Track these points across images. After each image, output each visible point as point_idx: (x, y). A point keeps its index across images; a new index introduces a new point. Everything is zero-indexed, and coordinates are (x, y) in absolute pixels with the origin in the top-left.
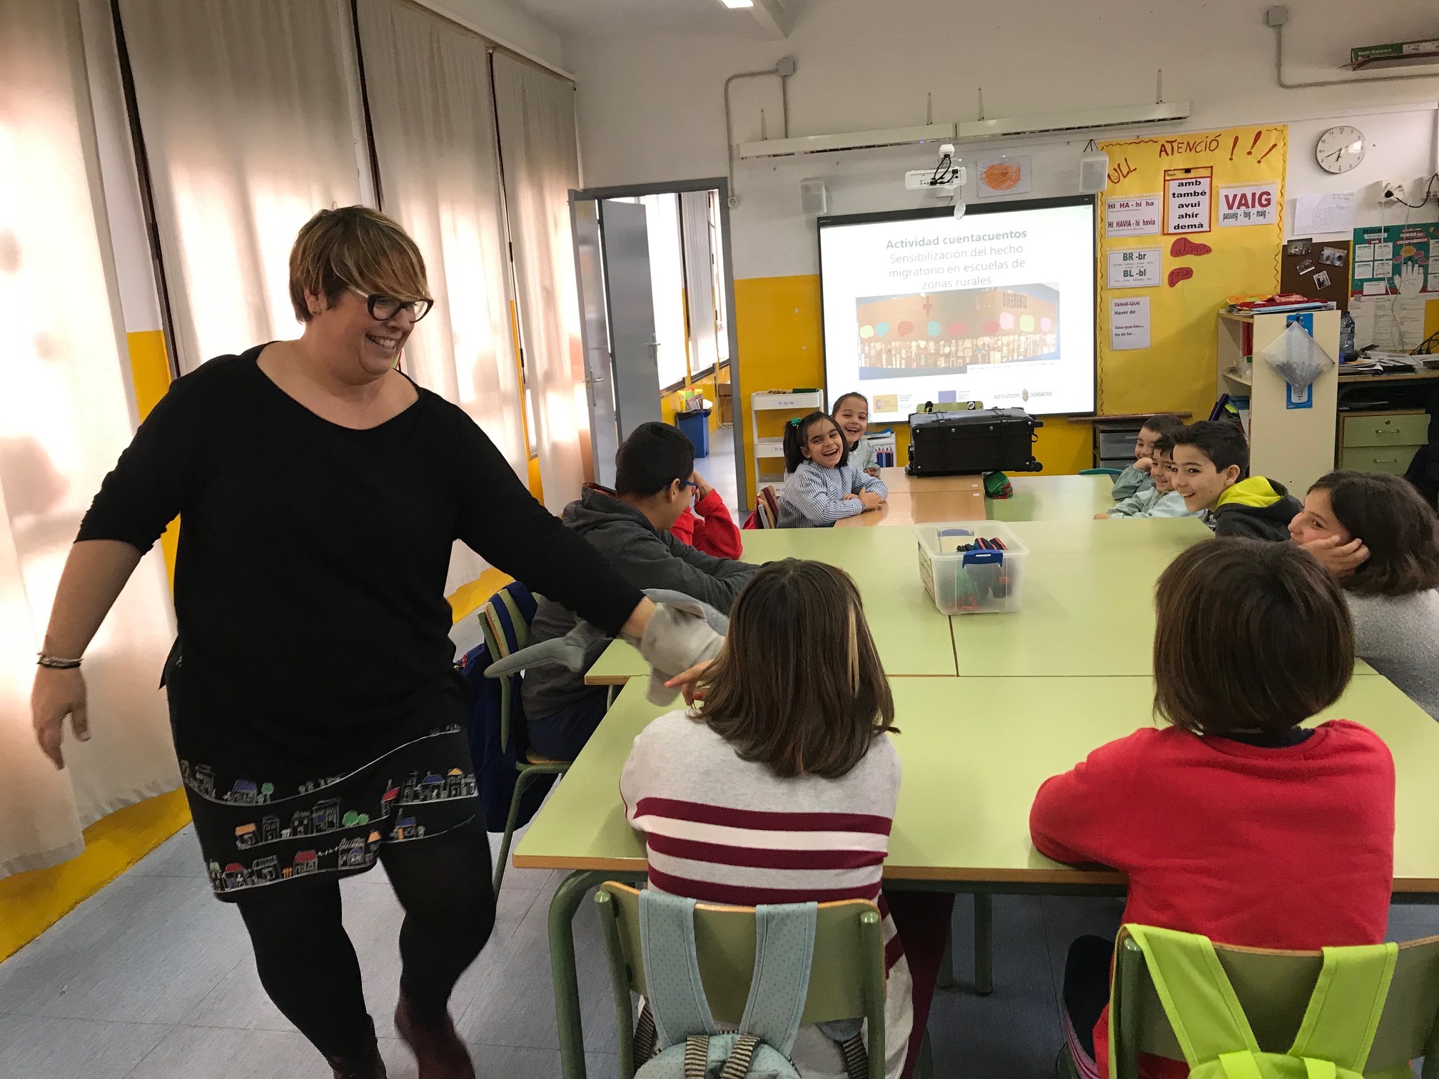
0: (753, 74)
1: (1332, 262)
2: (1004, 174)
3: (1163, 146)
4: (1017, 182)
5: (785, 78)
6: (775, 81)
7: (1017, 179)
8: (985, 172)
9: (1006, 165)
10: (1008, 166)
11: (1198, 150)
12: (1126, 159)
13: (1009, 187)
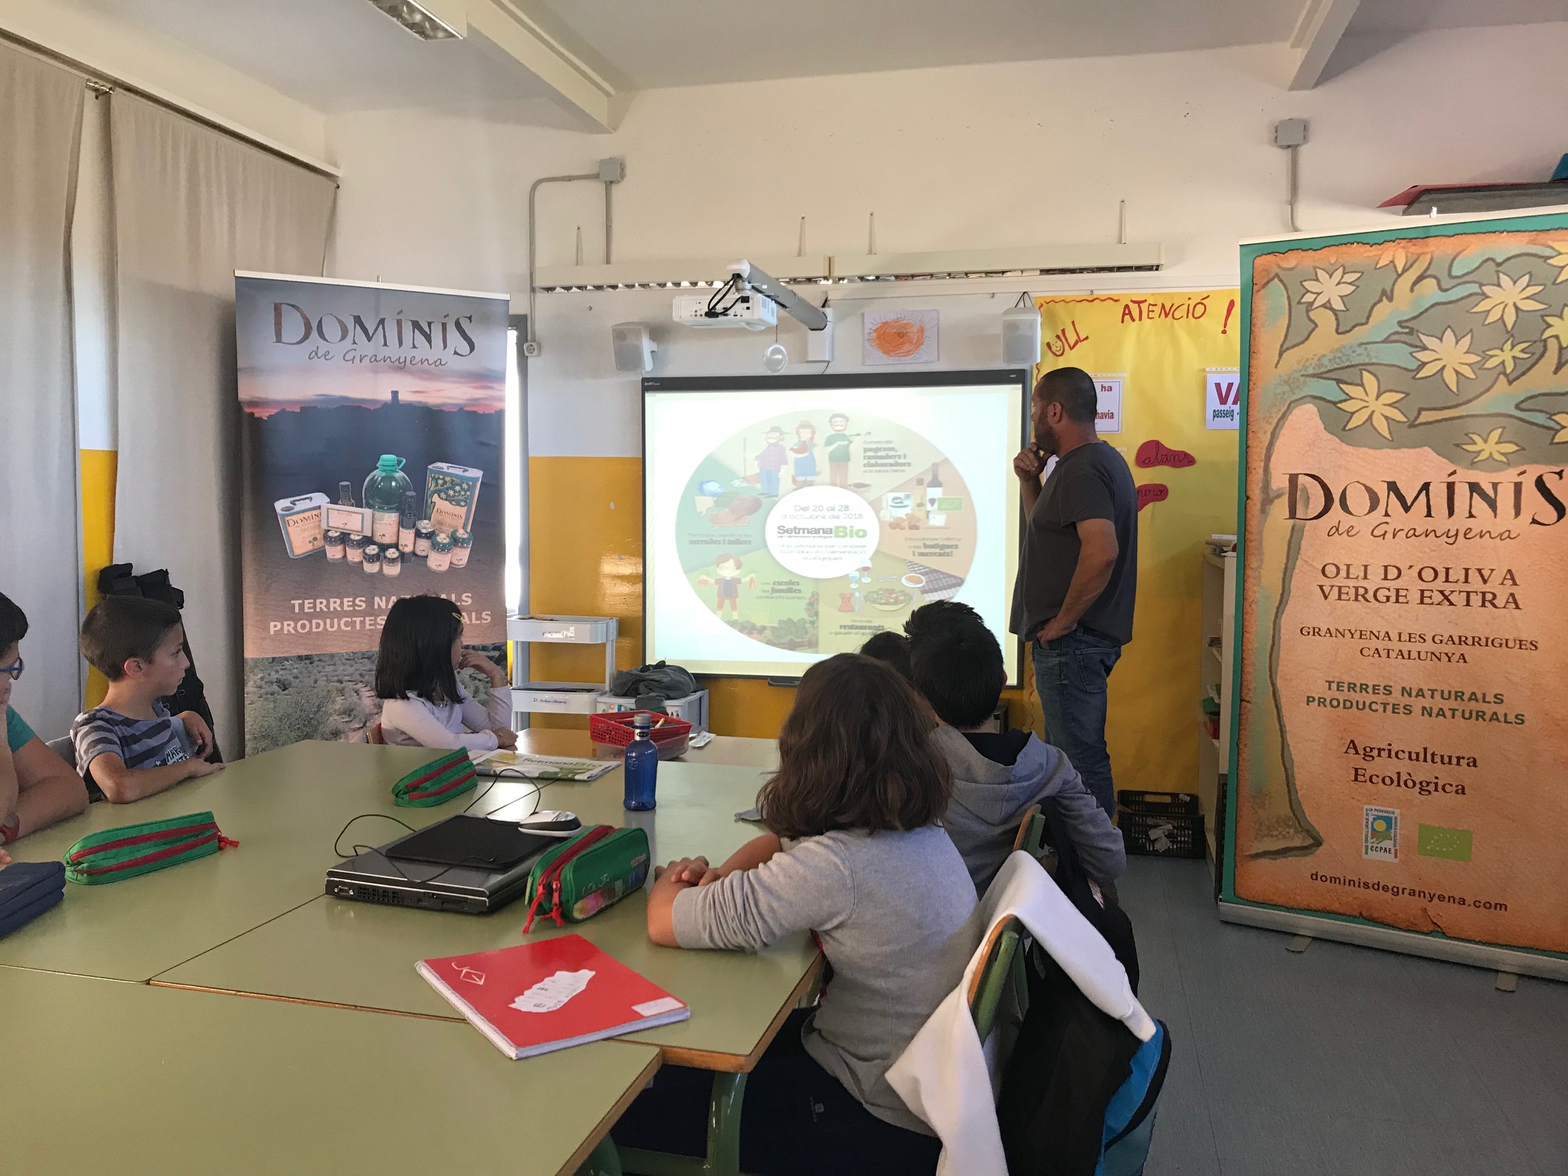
0: (570, 179)
2: (901, 335)
3: (1127, 306)
4: (918, 347)
5: (609, 184)
6: (597, 189)
7: (919, 343)
8: (875, 331)
9: (905, 322)
10: (906, 324)
11: (1177, 315)
12: (1073, 322)
13: (908, 353)
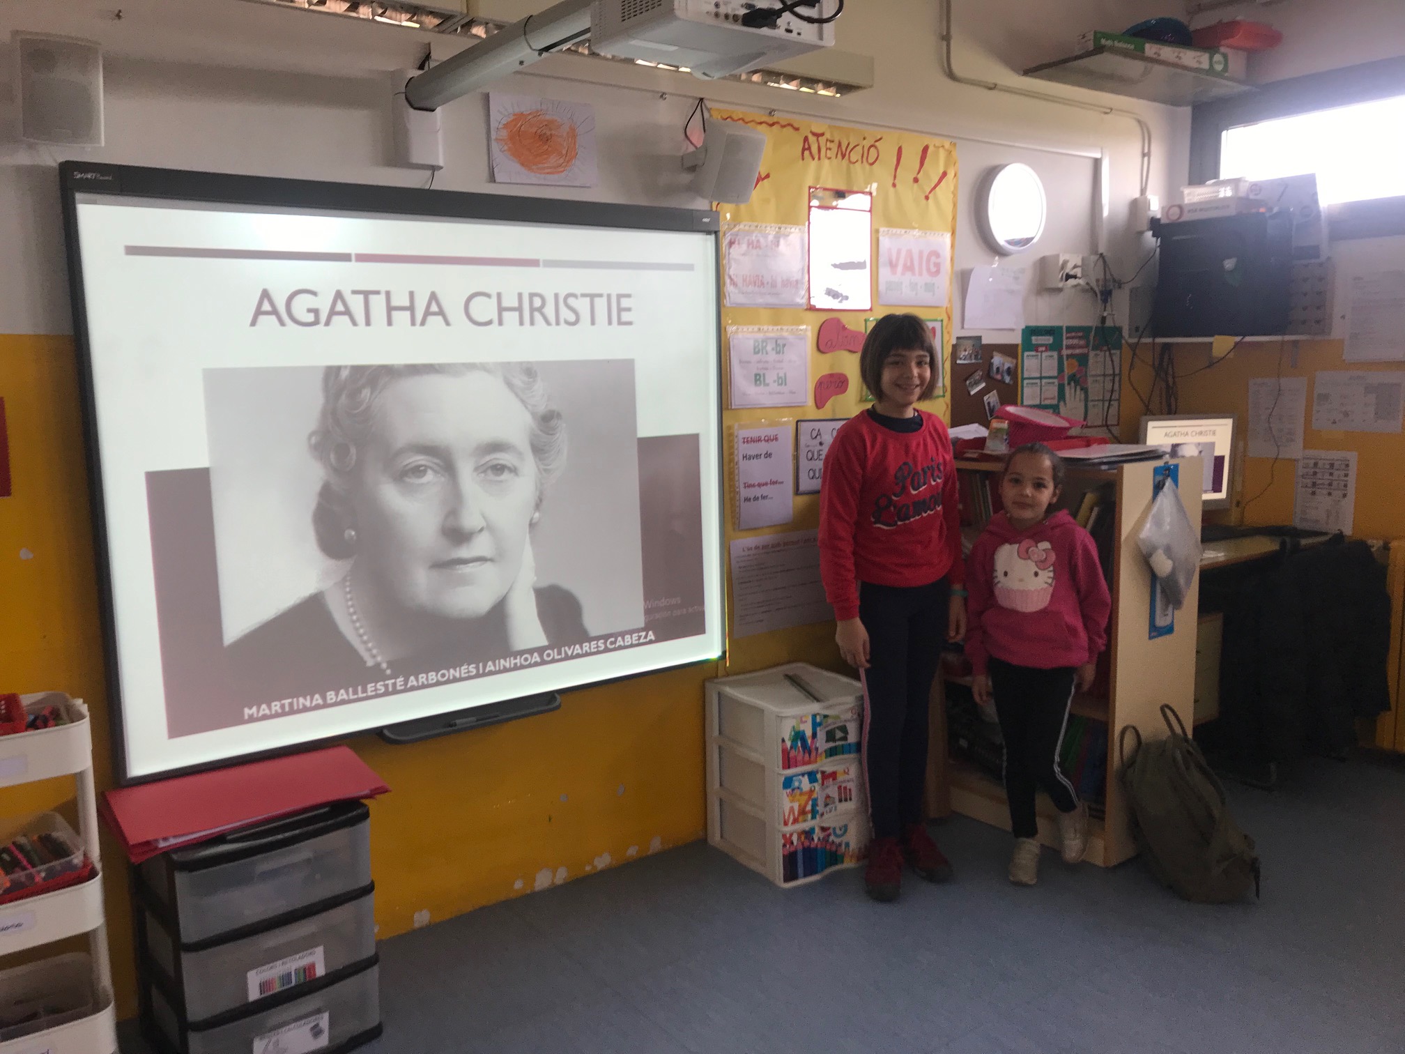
1: (1002, 376)
2: (545, 138)
3: (806, 139)
4: (570, 159)
7: (569, 156)
8: (506, 126)
9: (548, 117)
10: (550, 122)
11: (853, 158)
13: (556, 169)
